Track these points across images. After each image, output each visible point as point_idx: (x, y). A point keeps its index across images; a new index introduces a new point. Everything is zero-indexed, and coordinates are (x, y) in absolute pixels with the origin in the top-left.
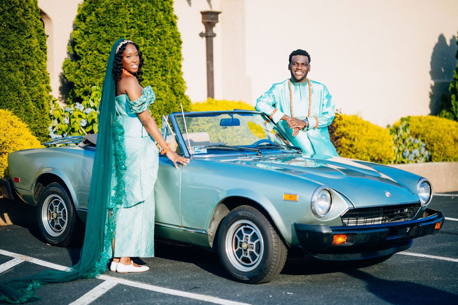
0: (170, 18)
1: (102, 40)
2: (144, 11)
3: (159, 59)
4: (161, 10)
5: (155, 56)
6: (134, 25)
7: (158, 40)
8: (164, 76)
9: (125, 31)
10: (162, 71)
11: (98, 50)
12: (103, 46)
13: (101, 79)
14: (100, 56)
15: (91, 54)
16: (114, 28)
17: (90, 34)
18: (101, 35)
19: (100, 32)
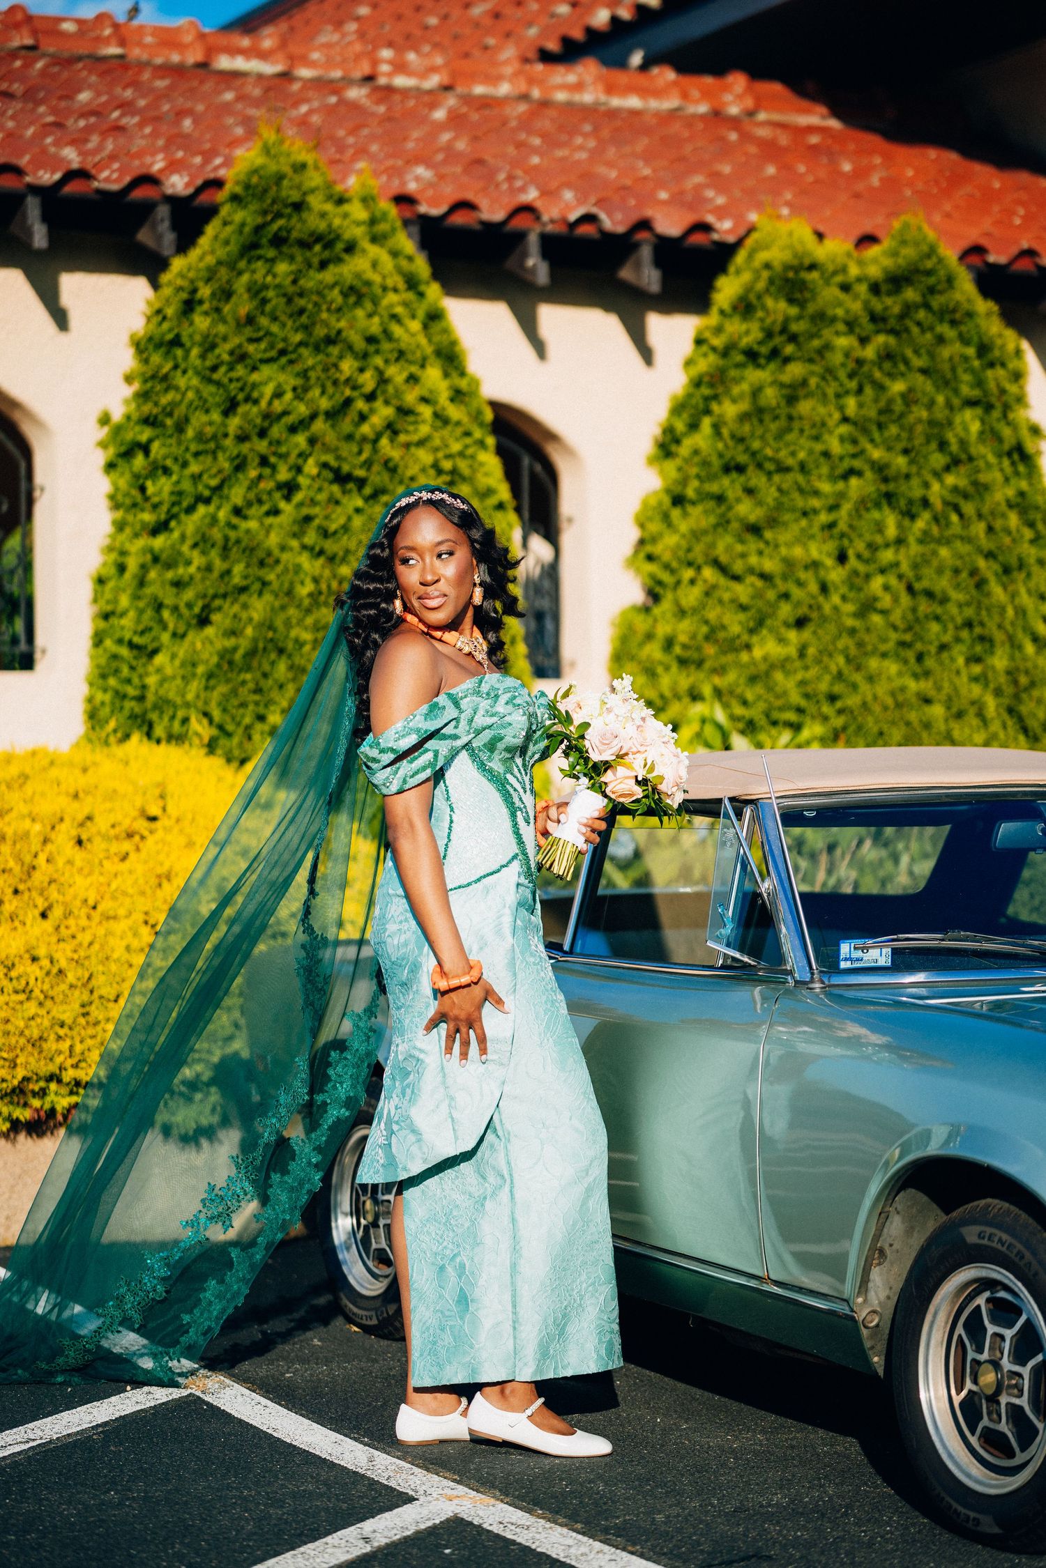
0: (1006, 432)
1: (735, 525)
2: (898, 407)
3: (956, 596)
4: (971, 403)
5: (943, 584)
6: (857, 464)
7: (954, 518)
8: (978, 660)
9: (826, 487)
10: (968, 641)
11: (717, 564)
12: (739, 548)
13: (731, 677)
14: (728, 589)
15: (692, 582)
16: (777, 478)
17: (693, 503)
18: (730, 508)
19: (730, 494)
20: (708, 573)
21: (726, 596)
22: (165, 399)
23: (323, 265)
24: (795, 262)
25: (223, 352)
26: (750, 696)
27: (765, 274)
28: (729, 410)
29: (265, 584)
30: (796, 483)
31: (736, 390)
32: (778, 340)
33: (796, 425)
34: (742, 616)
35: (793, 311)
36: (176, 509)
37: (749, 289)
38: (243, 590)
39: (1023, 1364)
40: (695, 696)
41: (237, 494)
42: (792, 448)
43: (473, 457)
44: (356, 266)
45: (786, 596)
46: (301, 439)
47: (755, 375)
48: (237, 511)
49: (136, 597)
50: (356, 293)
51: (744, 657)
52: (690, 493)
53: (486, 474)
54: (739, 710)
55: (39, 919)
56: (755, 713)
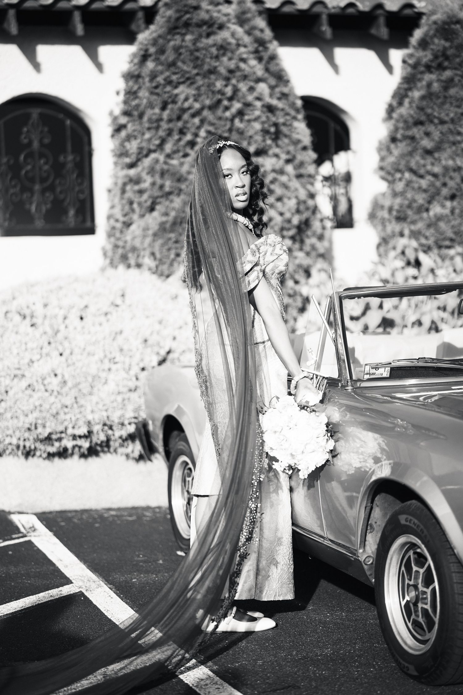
12: (422, 162)
13: (420, 225)
14: (417, 182)
15: (400, 179)
16: (440, 127)
17: (400, 141)
18: (418, 143)
19: (417, 136)
20: (407, 175)
21: (416, 186)
22: (134, 103)
23: (208, 35)
24: (448, 20)
25: (160, 79)
26: (428, 234)
27: (434, 27)
28: (416, 94)
29: (180, 190)
30: (449, 129)
31: (419, 85)
32: (441, 59)
33: (448, 100)
34: (424, 195)
35: (447, 44)
36: (140, 156)
37: (426, 35)
38: (170, 193)
39: (428, 588)
40: (402, 235)
41: (168, 147)
42: (447, 112)
43: (291, 125)
44: (224, 35)
45: (445, 185)
46: (197, 121)
47: (428, 77)
48: (168, 156)
49: (122, 198)
50: (223, 48)
51: (425, 215)
52: (399, 136)
53: (298, 133)
54: (423, 241)
55: (59, 356)
56: (431, 242)
